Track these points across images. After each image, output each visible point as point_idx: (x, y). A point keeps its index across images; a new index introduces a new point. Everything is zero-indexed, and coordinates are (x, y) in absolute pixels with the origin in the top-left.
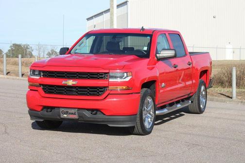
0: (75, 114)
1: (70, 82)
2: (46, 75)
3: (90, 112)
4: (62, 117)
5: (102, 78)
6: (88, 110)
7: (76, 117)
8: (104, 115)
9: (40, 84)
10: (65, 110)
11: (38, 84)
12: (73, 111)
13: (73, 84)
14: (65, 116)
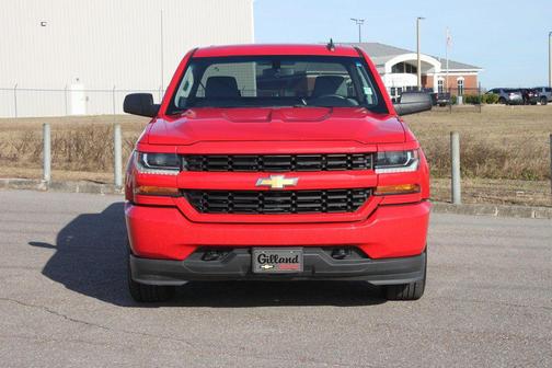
0: (295, 260)
1: (278, 182)
2: (197, 166)
3: (330, 252)
4: (257, 270)
5: (357, 165)
6: (325, 247)
7: (298, 268)
8: (368, 257)
9: (181, 190)
10: (269, 253)
11: (176, 190)
12: (291, 253)
13: (286, 186)
14: (267, 267)
